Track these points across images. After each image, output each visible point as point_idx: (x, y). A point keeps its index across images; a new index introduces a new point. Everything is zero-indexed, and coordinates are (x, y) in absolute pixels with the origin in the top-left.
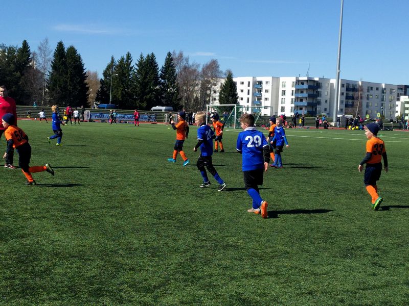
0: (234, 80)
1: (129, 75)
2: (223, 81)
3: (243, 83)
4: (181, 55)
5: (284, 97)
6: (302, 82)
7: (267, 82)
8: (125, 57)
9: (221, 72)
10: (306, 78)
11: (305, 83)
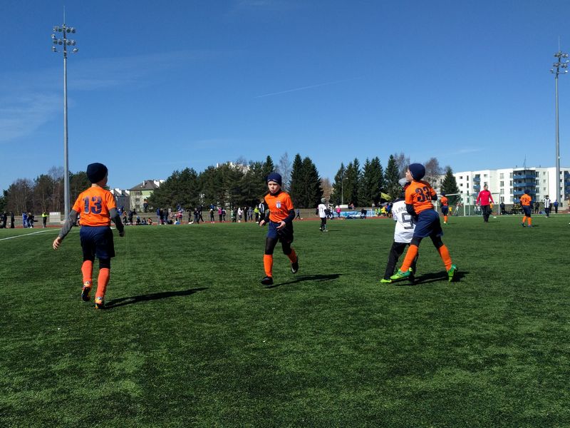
0: (454, 175)
1: (358, 178)
2: (443, 177)
3: (461, 178)
4: (402, 157)
5: (502, 188)
6: (519, 173)
7: (485, 175)
8: (353, 163)
9: (441, 169)
10: (523, 169)
11: (523, 174)
